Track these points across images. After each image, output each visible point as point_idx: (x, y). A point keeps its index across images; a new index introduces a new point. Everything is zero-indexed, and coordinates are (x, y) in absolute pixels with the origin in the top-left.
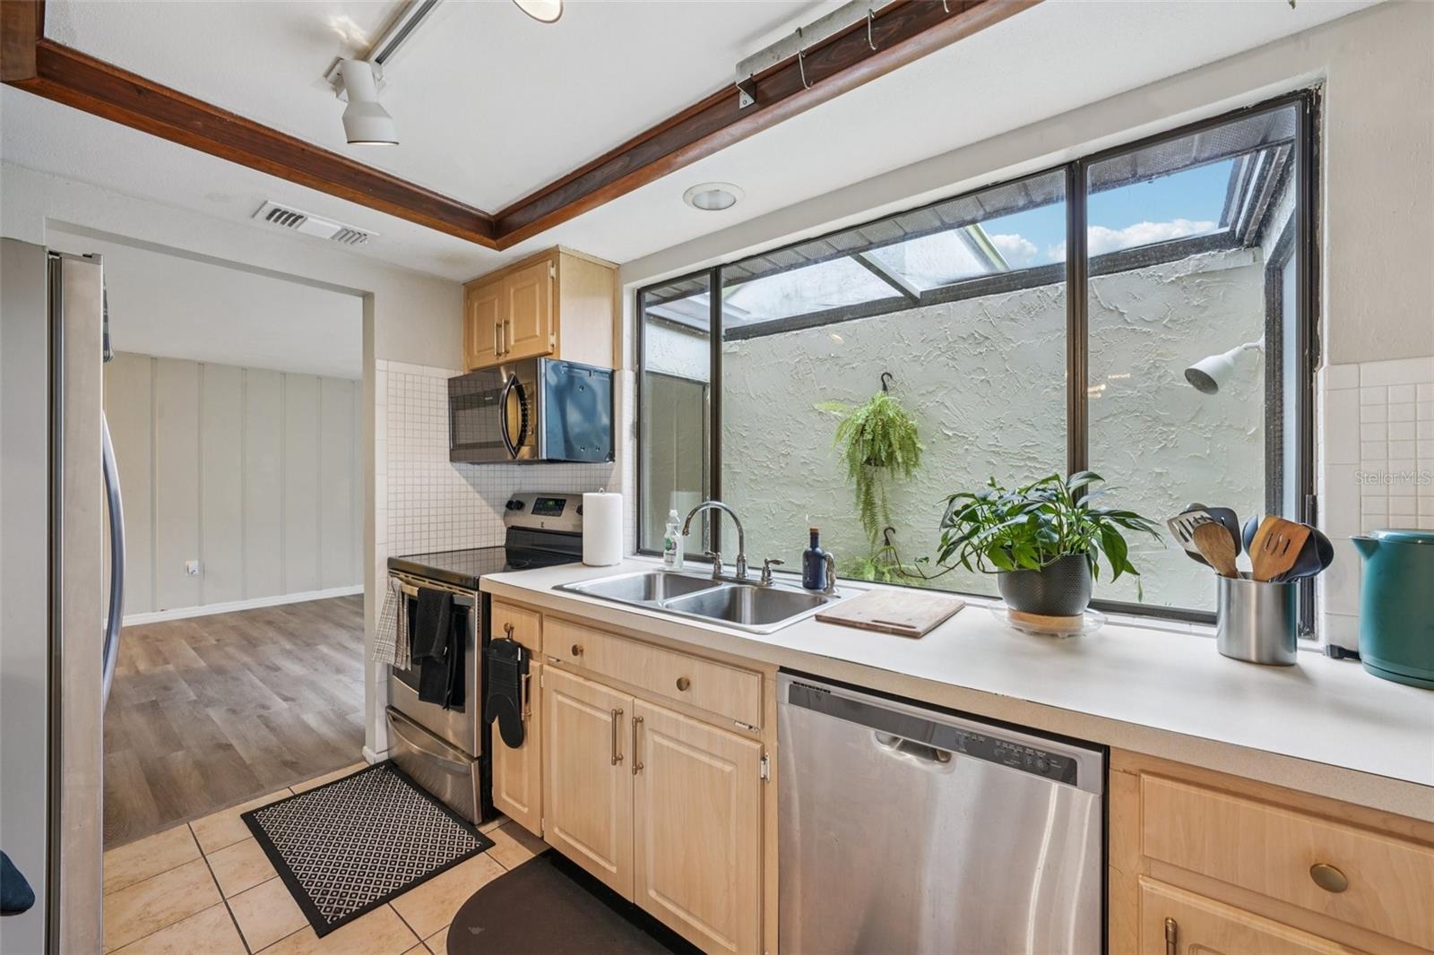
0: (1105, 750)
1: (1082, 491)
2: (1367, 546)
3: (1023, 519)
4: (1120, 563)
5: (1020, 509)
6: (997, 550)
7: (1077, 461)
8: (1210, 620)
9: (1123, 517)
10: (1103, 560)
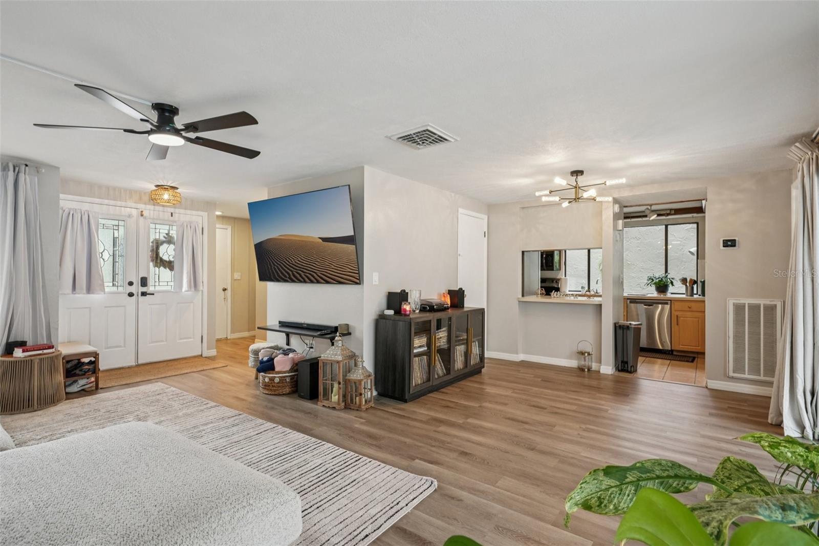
0: (671, 300)
1: (667, 276)
2: (701, 282)
3: (660, 279)
4: (673, 285)
5: (659, 278)
6: (655, 283)
7: (666, 271)
8: (684, 294)
9: (673, 279)
10: (670, 285)
